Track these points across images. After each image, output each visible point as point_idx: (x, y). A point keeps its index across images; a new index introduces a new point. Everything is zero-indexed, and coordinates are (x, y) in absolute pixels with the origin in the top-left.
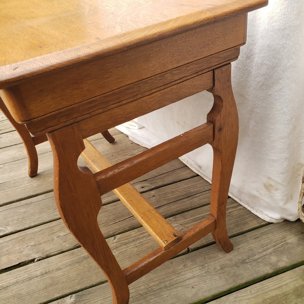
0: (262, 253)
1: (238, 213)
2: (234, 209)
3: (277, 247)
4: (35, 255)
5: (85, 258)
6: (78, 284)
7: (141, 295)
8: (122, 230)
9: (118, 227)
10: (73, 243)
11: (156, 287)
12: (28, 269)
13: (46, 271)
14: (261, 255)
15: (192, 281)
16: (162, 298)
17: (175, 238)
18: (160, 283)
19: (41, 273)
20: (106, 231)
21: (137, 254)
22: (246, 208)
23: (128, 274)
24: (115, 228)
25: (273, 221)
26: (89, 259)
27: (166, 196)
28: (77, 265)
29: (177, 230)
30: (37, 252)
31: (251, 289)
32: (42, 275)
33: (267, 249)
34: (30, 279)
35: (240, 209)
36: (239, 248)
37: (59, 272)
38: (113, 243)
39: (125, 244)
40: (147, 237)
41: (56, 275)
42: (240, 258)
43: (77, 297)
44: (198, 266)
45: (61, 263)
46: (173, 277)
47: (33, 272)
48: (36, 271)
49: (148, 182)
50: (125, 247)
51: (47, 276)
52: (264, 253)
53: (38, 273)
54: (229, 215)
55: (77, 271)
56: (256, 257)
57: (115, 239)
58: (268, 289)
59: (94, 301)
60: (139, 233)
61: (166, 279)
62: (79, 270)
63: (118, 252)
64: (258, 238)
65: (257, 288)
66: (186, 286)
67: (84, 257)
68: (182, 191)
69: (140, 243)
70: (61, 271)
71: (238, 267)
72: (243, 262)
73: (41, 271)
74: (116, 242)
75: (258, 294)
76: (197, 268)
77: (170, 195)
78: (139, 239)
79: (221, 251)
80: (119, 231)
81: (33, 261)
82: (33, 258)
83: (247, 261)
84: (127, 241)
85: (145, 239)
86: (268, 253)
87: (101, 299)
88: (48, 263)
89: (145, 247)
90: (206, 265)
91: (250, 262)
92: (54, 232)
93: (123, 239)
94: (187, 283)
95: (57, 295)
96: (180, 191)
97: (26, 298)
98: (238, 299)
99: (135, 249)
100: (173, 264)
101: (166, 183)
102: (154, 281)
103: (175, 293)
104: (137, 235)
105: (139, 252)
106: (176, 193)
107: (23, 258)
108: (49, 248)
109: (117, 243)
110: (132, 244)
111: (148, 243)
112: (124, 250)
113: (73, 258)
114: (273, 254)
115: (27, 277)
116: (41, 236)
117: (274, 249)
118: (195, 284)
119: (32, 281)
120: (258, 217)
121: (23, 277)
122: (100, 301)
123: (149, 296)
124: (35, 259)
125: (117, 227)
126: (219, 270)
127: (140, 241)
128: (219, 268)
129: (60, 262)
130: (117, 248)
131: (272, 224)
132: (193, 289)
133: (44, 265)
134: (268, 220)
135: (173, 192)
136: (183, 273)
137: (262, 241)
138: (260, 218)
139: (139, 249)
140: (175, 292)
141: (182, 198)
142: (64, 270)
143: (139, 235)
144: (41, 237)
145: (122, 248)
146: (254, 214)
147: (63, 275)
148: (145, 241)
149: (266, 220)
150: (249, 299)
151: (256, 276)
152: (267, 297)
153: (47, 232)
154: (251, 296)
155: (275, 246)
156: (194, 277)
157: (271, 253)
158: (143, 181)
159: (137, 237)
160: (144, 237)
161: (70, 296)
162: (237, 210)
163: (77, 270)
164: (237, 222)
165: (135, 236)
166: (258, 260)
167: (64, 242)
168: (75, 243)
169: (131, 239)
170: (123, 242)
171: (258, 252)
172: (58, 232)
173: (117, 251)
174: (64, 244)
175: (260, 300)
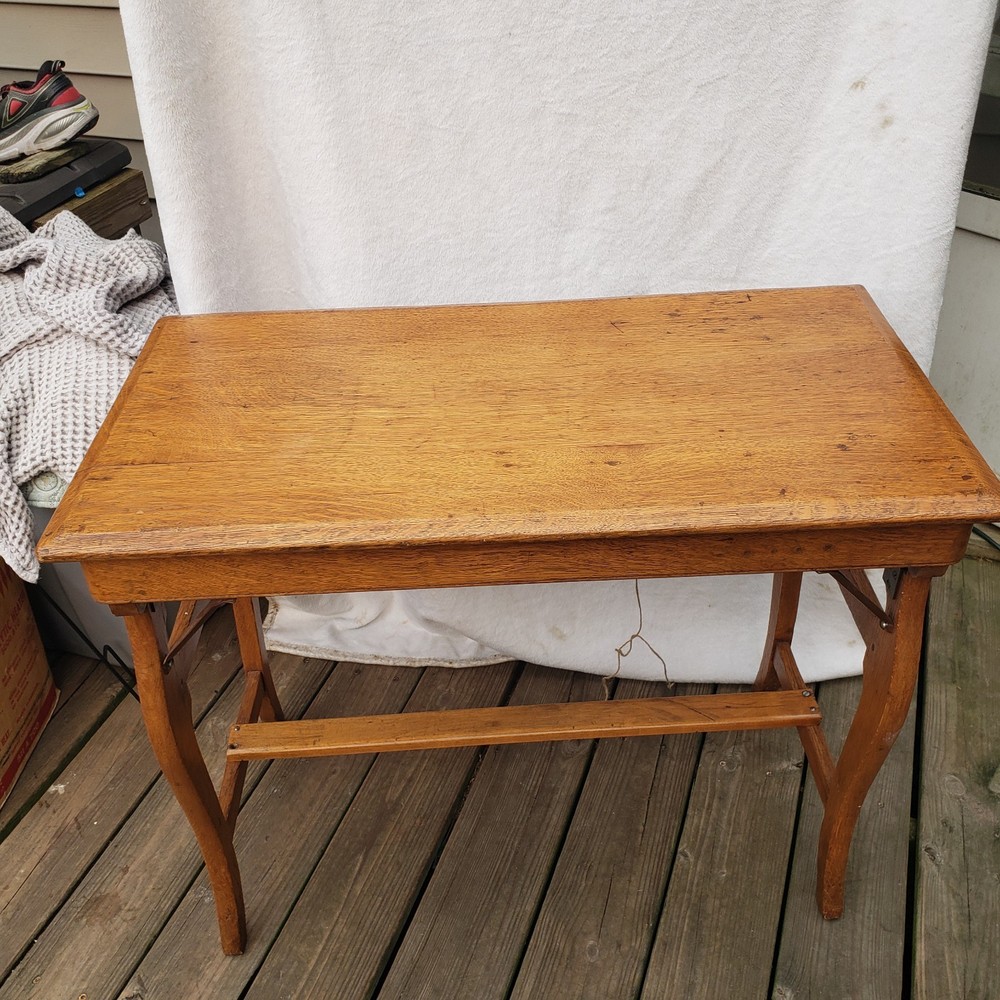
6: (756, 968)
16: (875, 857)
20: (652, 860)
21: (754, 841)
24: (657, 841)
26: (704, 924)
28: (704, 951)
29: (743, 755)
37: (697, 991)
38: (695, 866)
39: (713, 846)
43: (787, 983)
45: (677, 977)
50: (719, 851)
55: (719, 957)
57: (686, 856)
58: (943, 727)
59: (815, 959)
62: (719, 953)
63: (724, 866)
65: (933, 736)
66: (872, 813)
67: (692, 929)
69: (729, 824)
70: (698, 986)
74: (697, 858)
75: (943, 742)
78: (718, 820)
84: (706, 840)
87: (817, 946)
89: (746, 821)
92: (567, 953)
93: (696, 844)
98: (938, 769)
99: (740, 838)
103: (876, 835)
104: (706, 819)
105: (749, 836)
108: (614, 982)
109: (701, 858)
110: (722, 836)
111: (738, 812)
112: (726, 856)
113: (678, 949)
116: (557, 985)
118: (878, 800)
122: (822, 949)
125: (657, 837)
127: (725, 821)
129: (673, 979)
130: (712, 862)
132: (885, 808)
139: (742, 832)
140: (873, 835)
142: (700, 979)
143: (709, 814)
144: (560, 985)
145: (718, 856)
147: (712, 987)
148: (730, 813)
150: (945, 758)
152: (953, 737)
153: (555, 969)
154: (942, 753)
159: (711, 820)
160: (719, 811)
161: (776, 992)
163: (717, 954)
165: (707, 822)
167: (619, 946)
168: (640, 927)
169: (709, 832)
170: (705, 846)
172: (577, 947)
173: (721, 868)
174: (625, 948)
175: (954, 747)
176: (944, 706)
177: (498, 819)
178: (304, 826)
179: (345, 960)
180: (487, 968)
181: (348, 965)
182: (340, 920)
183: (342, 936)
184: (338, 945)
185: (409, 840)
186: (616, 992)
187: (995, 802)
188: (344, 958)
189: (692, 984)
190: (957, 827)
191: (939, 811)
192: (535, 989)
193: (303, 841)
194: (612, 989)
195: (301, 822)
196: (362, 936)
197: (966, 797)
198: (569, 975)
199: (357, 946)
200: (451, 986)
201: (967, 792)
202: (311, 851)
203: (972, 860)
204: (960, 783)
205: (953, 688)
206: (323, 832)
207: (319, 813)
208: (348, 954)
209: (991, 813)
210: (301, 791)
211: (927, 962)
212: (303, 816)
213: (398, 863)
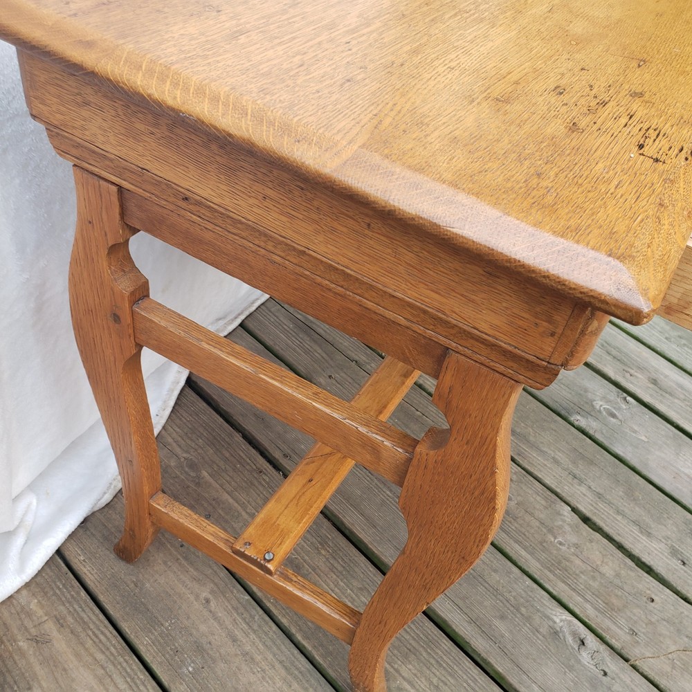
177: (359, 493)
178: (259, 658)
179: (443, 679)
180: (496, 571)
181: (449, 678)
182: (396, 666)
183: (415, 672)
184: (423, 680)
185: (340, 568)
186: (547, 502)
188: (439, 679)
189: (553, 458)
192: (525, 548)
193: (278, 665)
194: (543, 502)
195: (252, 659)
196: (425, 654)
198: (522, 522)
199: (434, 662)
200: (501, 604)
202: (297, 663)
206: (278, 642)
207: (252, 636)
208: (438, 673)
210: (210, 643)
212: (245, 654)
213: (361, 589)
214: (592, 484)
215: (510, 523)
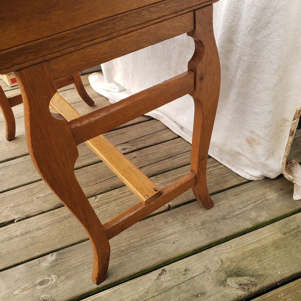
0: (242, 209)
1: (218, 172)
2: (215, 168)
3: (256, 203)
4: (15, 216)
5: (66, 218)
6: (59, 243)
7: (123, 251)
8: (103, 190)
9: (99, 187)
10: (53, 204)
11: (137, 243)
12: (7, 229)
13: (26, 231)
14: (241, 211)
15: (173, 237)
16: (143, 254)
17: (156, 193)
18: (142, 239)
19: (21, 232)
20: (87, 191)
22: (226, 167)
23: (109, 228)
24: (96, 188)
25: (254, 179)
26: (70, 219)
27: (147, 157)
28: (58, 225)
30: (17, 213)
31: (231, 243)
32: (22, 234)
33: (248, 205)
34: (10, 239)
35: (221, 168)
36: (219, 205)
37: (39, 232)
38: (94, 203)
39: (107, 203)
40: (128, 196)
41: (37, 235)
42: (220, 214)
43: (58, 255)
44: (178, 222)
45: (42, 223)
46: (154, 233)
47: (13, 232)
48: (16, 231)
49: (130, 144)
50: (106, 206)
51: (28, 236)
52: (244, 209)
53: (18, 233)
54: (210, 174)
55: (57, 230)
56: (236, 213)
57: (96, 199)
58: (248, 243)
60: (120, 193)
61: (147, 236)
62: (59, 229)
63: (100, 211)
64: (239, 195)
65: (237, 242)
66: (167, 241)
67: (64, 217)
68: (163, 153)
69: (121, 202)
70: (41, 231)
71: (218, 222)
72: (224, 218)
73: (21, 231)
74: (97, 202)
75: (238, 247)
76: (178, 225)
77: (151, 156)
78: (120, 198)
79: (201, 207)
80: (100, 191)
81: (12, 222)
82: (12, 219)
83: (227, 217)
84: (108, 200)
85: (126, 198)
86: (248, 209)
87: (82, 256)
88: (28, 224)
89: (127, 206)
90: (187, 221)
91: (230, 218)
92: (33, 193)
93: (104, 198)
94: (168, 239)
95: (38, 254)
96: (161, 152)
97: (7, 257)
98: (218, 253)
99: (117, 208)
100: (154, 221)
101: (147, 145)
102: (135, 238)
103: (156, 249)
104: (118, 195)
105: (120, 210)
106: (157, 155)
107: (2, 219)
108: (29, 209)
109: (98, 203)
110: (114, 203)
111: (129, 201)
112: (105, 209)
113: (53, 218)
114: (253, 210)
115: (7, 237)
117: (254, 206)
118: (176, 240)
119: (13, 241)
120: (238, 175)
121: (3, 237)
122: (82, 259)
123: (130, 252)
124: (14, 220)
126: (199, 226)
127: (121, 200)
128: (199, 224)
129: (40, 222)
130: (98, 207)
131: (252, 182)
132: (174, 244)
133: (24, 225)
134: (248, 177)
135: (154, 153)
136: (164, 230)
137: (243, 198)
138: (240, 176)
139: (120, 207)
140: (156, 247)
141: (164, 159)
142: (45, 230)
143: (120, 194)
144: (21, 198)
145: (103, 207)
146: (235, 173)
147: (43, 235)
148: (127, 199)
149: (246, 178)
150: (228, 252)
151: (236, 231)
152: (246, 250)
153: (26, 194)
154: (231, 250)
155: (255, 202)
156: (175, 233)
157: (251, 209)
158: (124, 143)
159: (118, 197)
160: (126, 196)
161: (51, 254)
162: (217, 169)
163: (58, 229)
164: (217, 181)
165: (116, 196)
166: (238, 216)
167: (44, 203)
169: (112, 199)
170: (105, 201)
171: (238, 209)
172: (37, 194)
173: (98, 210)
174: (44, 205)
175: (240, 253)
176: (262, 237)
182: (17, 146)
183: (11, 149)
184: (8, 150)
187: (221, 285)
189: (41, 229)
190: (189, 276)
191: (192, 265)
192: (16, 194)
194: (26, 210)
197: (212, 272)
198: (26, 198)
199: (9, 153)
201: (216, 271)
203: (174, 290)
204: (218, 266)
205: (280, 235)
208: (5, 153)
209: (211, 287)
211: (100, 297)
214: (18, 239)
215: (29, 194)
